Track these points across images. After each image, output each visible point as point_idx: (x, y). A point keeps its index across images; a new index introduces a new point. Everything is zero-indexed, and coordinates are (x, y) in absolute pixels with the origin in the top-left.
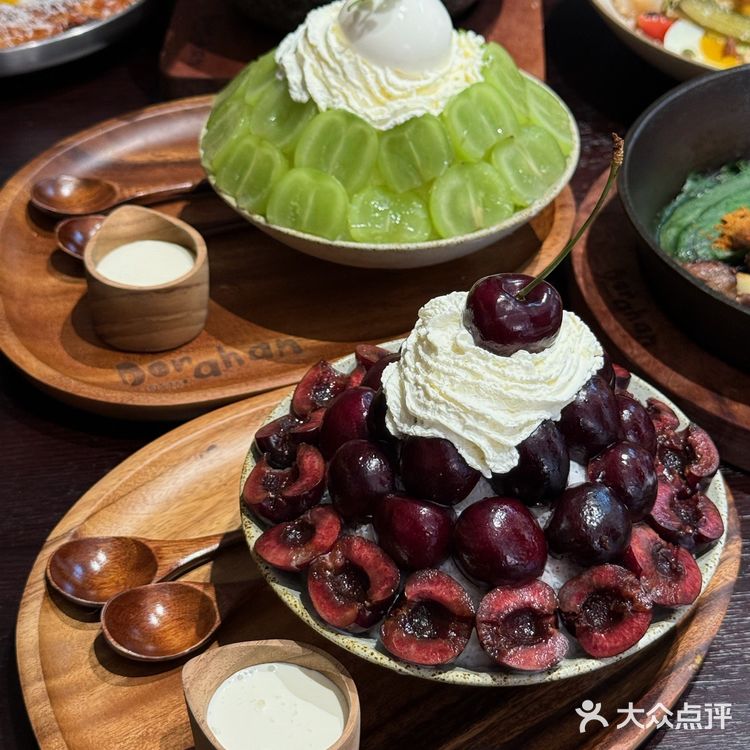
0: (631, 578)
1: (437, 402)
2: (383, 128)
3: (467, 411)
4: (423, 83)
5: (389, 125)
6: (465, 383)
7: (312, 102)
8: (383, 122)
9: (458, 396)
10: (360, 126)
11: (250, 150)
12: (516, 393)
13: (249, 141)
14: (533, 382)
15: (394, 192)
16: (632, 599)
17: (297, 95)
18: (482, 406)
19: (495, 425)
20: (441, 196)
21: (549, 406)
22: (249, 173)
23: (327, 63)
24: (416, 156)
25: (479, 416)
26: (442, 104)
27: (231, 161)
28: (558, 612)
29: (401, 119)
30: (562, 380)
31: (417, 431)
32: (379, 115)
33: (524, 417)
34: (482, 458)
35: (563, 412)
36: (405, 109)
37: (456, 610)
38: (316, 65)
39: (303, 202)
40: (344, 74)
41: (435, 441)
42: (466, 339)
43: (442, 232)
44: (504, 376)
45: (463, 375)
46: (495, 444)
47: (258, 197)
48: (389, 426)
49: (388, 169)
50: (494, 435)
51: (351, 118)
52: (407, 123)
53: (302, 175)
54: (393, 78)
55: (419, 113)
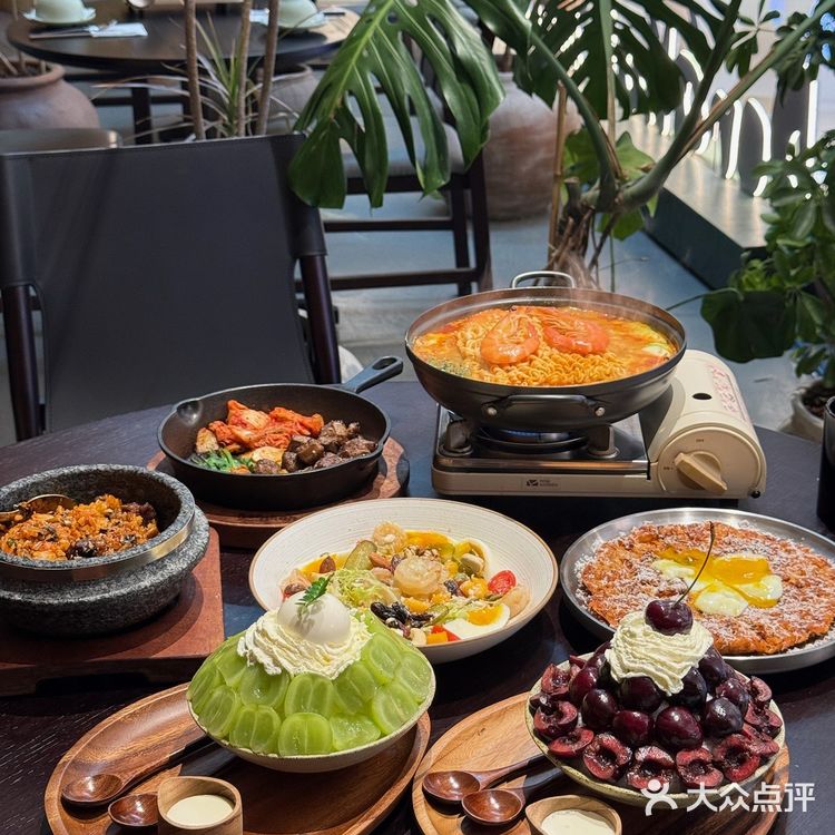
0: (747, 740)
1: (641, 659)
2: (333, 678)
3: (656, 661)
4: (346, 647)
5: (336, 675)
6: (653, 649)
7: (285, 671)
8: (332, 675)
9: (653, 655)
10: (320, 680)
11: (251, 715)
12: (678, 652)
13: (247, 708)
14: (685, 647)
15: (350, 716)
16: (749, 750)
17: (272, 670)
18: (663, 659)
19: (670, 668)
20: (378, 709)
21: (692, 659)
22: (255, 729)
23: (289, 650)
24: (357, 689)
25: (663, 664)
26: (358, 654)
27: (238, 725)
28: (713, 762)
29: (342, 669)
30: (697, 647)
31: (632, 674)
32: (329, 671)
33: (684, 664)
34: (667, 686)
35: (700, 663)
36: (342, 663)
37: (664, 763)
38: (280, 651)
39: (301, 736)
40: (300, 653)
41: (643, 678)
42: (648, 628)
43: (386, 731)
44: (672, 645)
45: (651, 646)
46: (673, 678)
47: (268, 742)
48: (614, 676)
49: (342, 703)
50: (670, 673)
51: (314, 677)
52: (346, 670)
53: (294, 719)
54: (329, 649)
55: (351, 662)
